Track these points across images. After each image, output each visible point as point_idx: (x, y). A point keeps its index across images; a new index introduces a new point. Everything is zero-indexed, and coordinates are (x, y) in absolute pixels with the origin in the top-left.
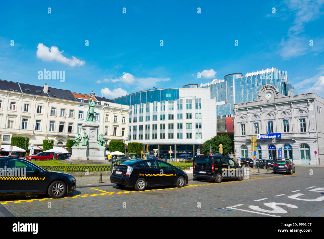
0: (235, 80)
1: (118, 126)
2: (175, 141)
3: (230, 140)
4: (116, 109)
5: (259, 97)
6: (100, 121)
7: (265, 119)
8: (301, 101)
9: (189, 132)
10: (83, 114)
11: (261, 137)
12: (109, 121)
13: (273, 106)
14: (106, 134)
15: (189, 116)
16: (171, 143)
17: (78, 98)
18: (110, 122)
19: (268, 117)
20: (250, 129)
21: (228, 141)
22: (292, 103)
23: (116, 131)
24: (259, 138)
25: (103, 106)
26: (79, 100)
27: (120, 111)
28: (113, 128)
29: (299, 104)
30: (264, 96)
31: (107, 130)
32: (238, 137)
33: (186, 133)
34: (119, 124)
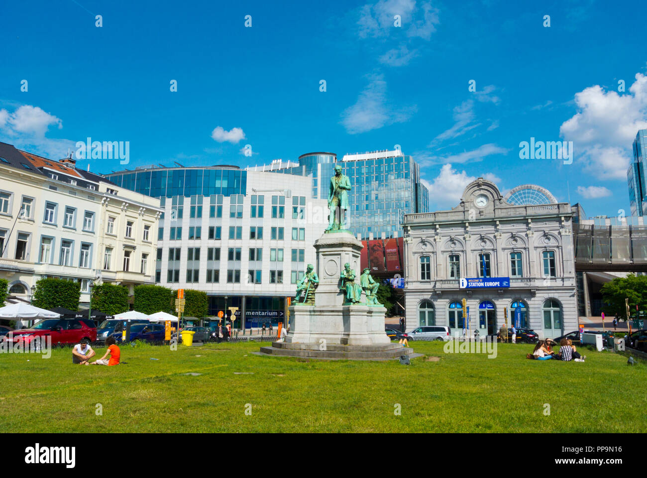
0: (323, 165)
1: (134, 248)
2: (245, 288)
3: (387, 290)
4: (133, 206)
5: (463, 202)
6: (94, 233)
7: (473, 248)
8: (549, 218)
9: (277, 268)
10: (54, 211)
11: (468, 285)
12: (114, 233)
13: (493, 222)
14: (106, 267)
15: (278, 233)
16: (234, 292)
17: (44, 168)
18: (116, 236)
19: (480, 245)
20: (441, 268)
21: (384, 291)
22: (531, 219)
23: (128, 260)
24: (463, 286)
25: (104, 195)
26: (47, 174)
27: (139, 212)
28: (124, 252)
29: (544, 223)
30: (472, 202)
31: (109, 259)
32: (414, 283)
33: (269, 272)
34: (135, 242)
